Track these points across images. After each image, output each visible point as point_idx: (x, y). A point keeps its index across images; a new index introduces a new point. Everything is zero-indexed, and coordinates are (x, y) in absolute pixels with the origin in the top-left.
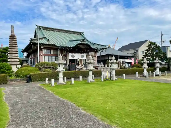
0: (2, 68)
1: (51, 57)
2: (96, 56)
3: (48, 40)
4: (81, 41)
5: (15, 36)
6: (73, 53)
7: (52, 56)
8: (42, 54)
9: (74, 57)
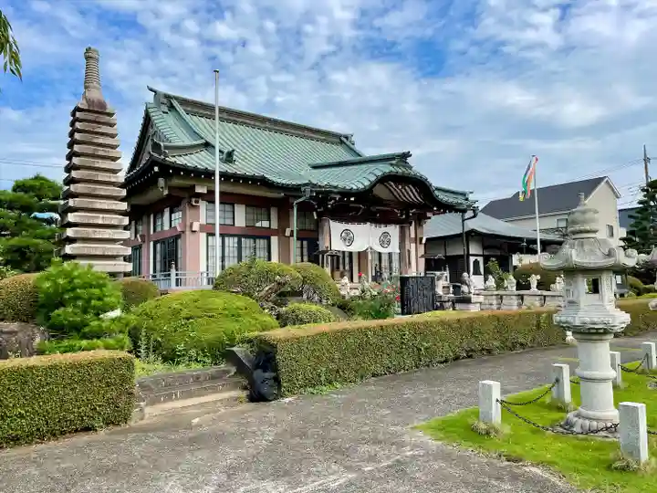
0: (62, 304)
1: (236, 239)
2: (421, 239)
3: (229, 157)
4: (394, 162)
5: (108, 111)
6: (347, 222)
7: (240, 237)
8: (196, 227)
9: (351, 241)
